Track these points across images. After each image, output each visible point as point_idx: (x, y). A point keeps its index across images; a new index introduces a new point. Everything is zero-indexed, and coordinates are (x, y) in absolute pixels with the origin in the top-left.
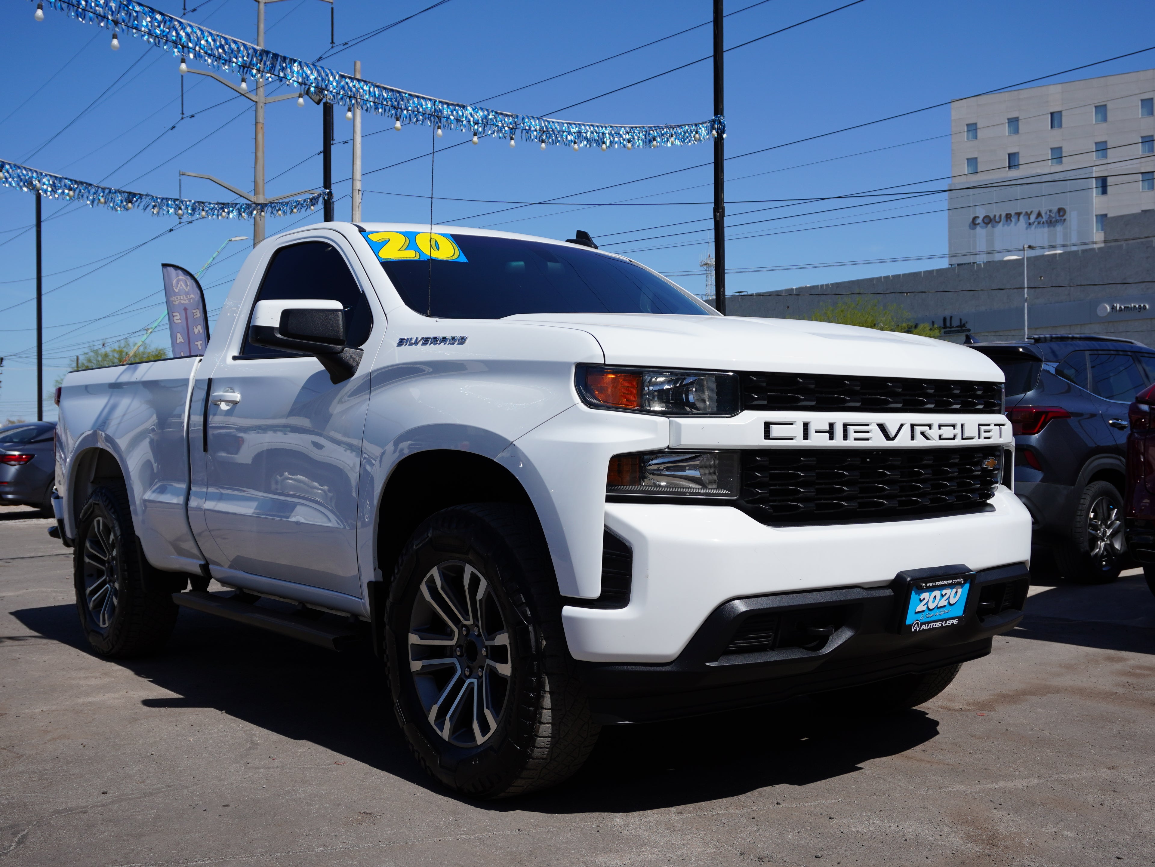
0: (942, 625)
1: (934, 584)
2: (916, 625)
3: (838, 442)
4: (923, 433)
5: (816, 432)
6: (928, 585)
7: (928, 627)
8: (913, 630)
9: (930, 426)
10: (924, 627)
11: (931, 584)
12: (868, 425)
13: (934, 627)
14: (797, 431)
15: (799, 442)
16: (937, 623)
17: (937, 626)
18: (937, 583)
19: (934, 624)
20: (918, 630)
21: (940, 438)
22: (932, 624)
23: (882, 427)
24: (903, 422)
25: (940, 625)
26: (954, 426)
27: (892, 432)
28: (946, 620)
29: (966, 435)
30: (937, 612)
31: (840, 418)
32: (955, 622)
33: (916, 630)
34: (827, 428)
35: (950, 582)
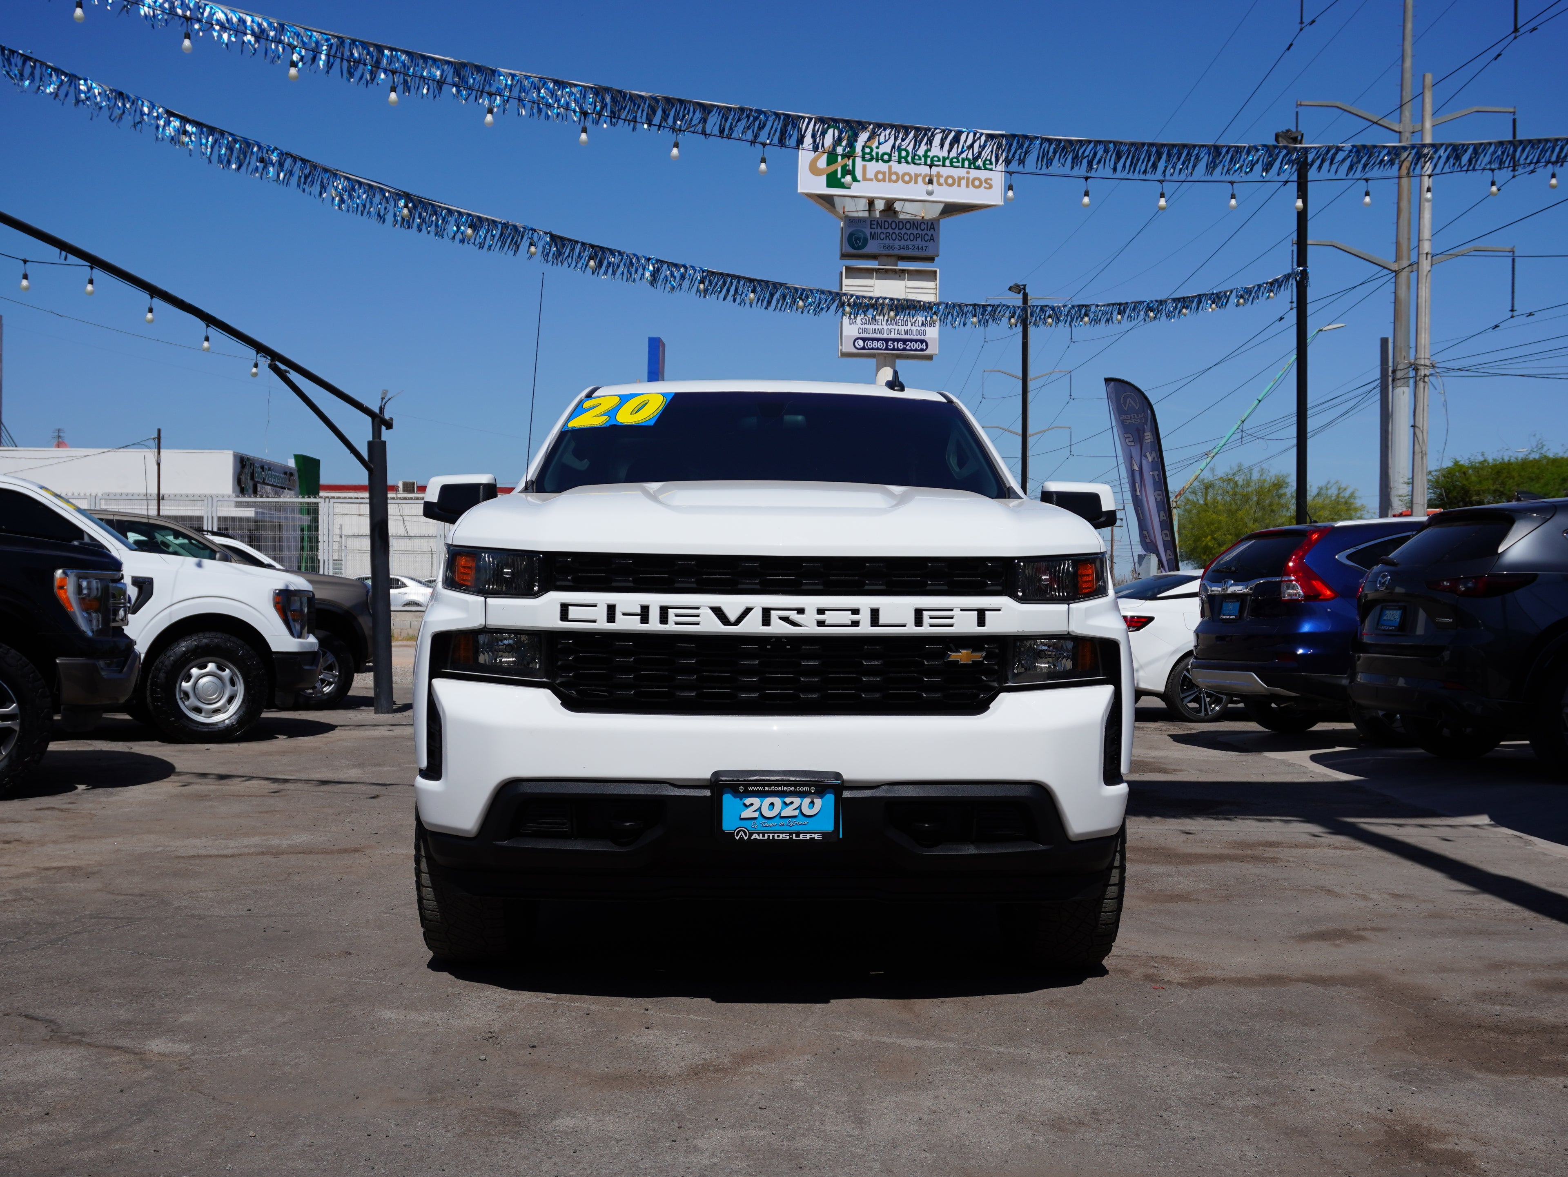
0: (791, 839)
1: (761, 789)
2: (741, 833)
3: (654, 625)
4: (786, 619)
5: (624, 614)
6: (750, 789)
7: (764, 836)
8: (737, 838)
9: (801, 611)
10: (754, 836)
11: (756, 789)
12: (698, 608)
13: (776, 838)
14: (601, 614)
15: (603, 625)
16: (780, 835)
17: (781, 838)
18: (766, 789)
19: (776, 835)
20: (746, 838)
21: (821, 623)
22: (771, 835)
23: (718, 612)
24: (750, 606)
25: (788, 838)
26: (856, 611)
27: (732, 618)
28: (798, 835)
29: (881, 621)
30: (777, 821)
31: (655, 600)
32: (817, 837)
33: (742, 838)
34: (639, 611)
35: (793, 789)
